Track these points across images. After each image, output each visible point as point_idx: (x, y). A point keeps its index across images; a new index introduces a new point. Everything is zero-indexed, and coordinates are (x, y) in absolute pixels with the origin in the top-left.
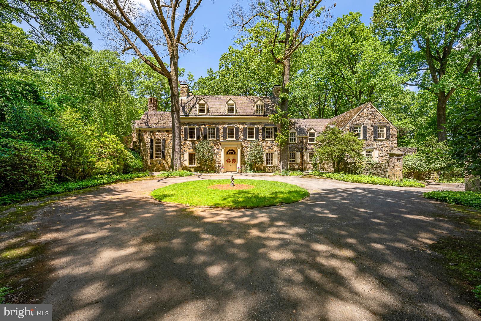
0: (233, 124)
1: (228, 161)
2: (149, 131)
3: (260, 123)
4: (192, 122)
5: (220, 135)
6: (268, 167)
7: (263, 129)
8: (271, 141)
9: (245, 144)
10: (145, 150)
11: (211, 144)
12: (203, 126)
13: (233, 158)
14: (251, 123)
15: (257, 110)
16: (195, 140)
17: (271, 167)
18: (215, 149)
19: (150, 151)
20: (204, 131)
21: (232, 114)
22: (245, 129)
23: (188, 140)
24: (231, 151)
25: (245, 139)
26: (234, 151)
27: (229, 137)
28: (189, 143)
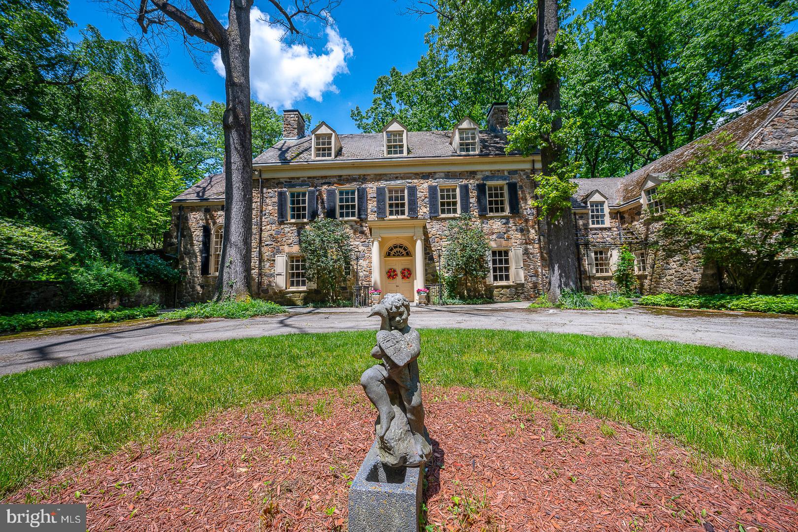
0: (402, 178)
1: (391, 274)
2: (203, 209)
3: (472, 174)
4: (298, 178)
5: (370, 206)
6: (497, 287)
7: (481, 188)
8: (502, 218)
9: (434, 228)
10: (191, 254)
11: (349, 231)
12: (325, 187)
13: (403, 267)
14: (448, 176)
15: (461, 144)
16: (306, 224)
17: (508, 287)
18: (357, 243)
19: (201, 256)
20: (328, 199)
21: (399, 155)
22: (432, 190)
23: (287, 224)
24: (398, 249)
25: (434, 217)
26: (405, 249)
27: (391, 213)
28: (290, 231)
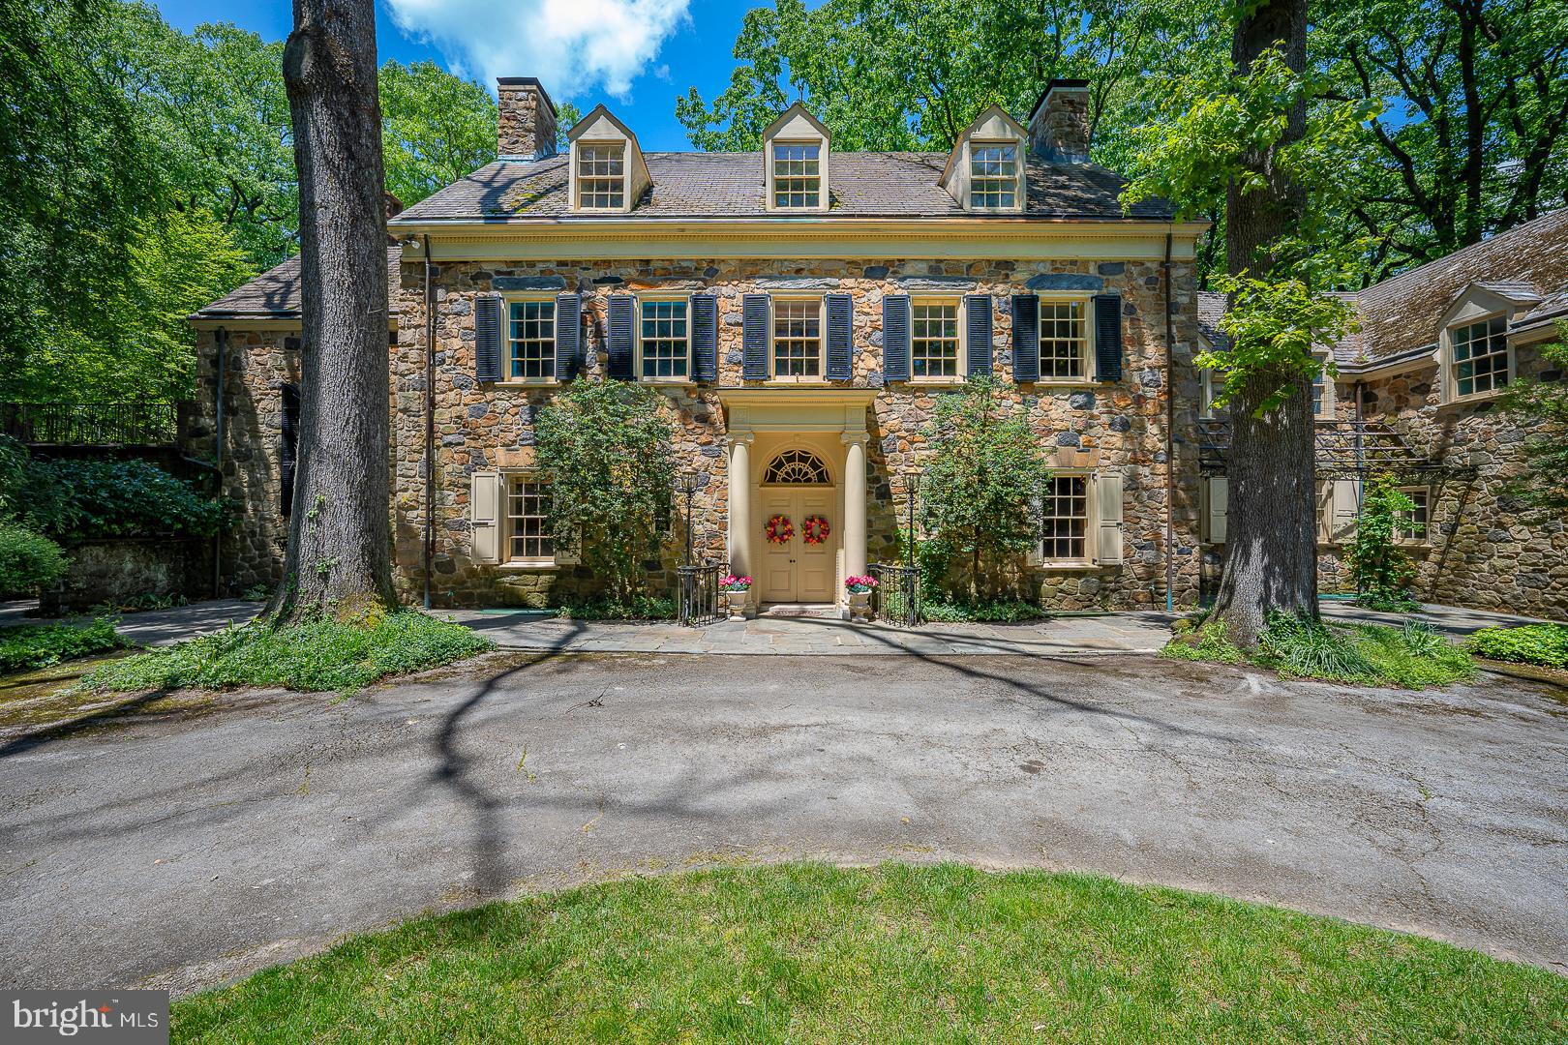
0: (813, 274)
1: (775, 529)
2: (281, 341)
3: (1003, 268)
4: (532, 264)
5: (724, 348)
6: (1052, 573)
7: (1024, 308)
8: (1076, 390)
9: (895, 412)
10: (251, 457)
11: (668, 414)
12: (605, 290)
13: (811, 512)
14: (938, 271)
15: (976, 185)
16: (552, 389)
17: (1078, 574)
18: (691, 446)
19: (281, 464)
20: (613, 325)
21: (805, 209)
22: (894, 307)
23: (504, 389)
24: (797, 465)
25: (894, 378)
26: (815, 466)
27: (781, 368)
28: (508, 407)
